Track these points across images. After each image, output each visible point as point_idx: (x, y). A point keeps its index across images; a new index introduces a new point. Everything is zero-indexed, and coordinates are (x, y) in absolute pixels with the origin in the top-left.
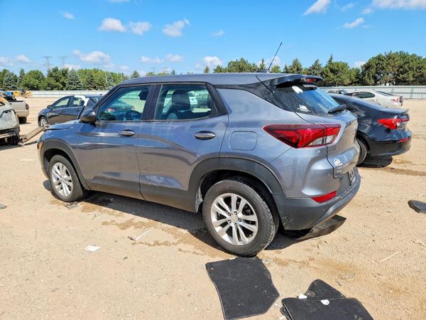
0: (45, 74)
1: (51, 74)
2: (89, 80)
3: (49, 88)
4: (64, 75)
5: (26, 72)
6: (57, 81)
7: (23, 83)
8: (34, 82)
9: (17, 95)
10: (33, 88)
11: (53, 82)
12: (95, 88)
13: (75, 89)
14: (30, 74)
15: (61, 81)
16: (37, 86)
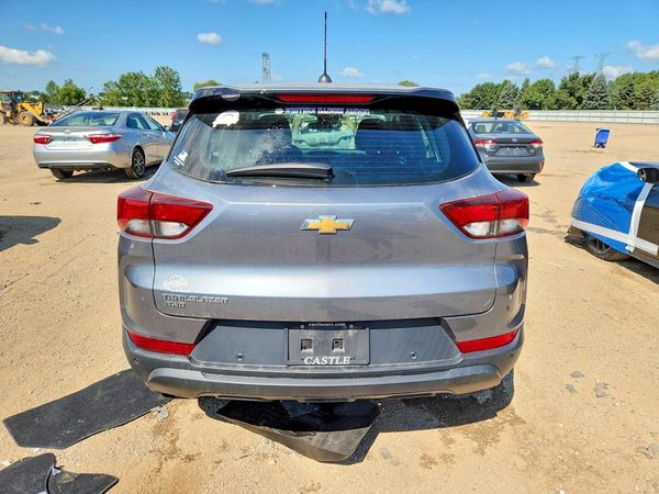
0: (557, 84)
1: (565, 85)
2: (624, 92)
3: (556, 107)
4: (585, 85)
5: (531, 83)
6: (572, 95)
7: (523, 99)
8: (537, 97)
9: (509, 115)
10: (533, 106)
11: (564, 96)
12: (631, 105)
13: (596, 108)
14: (535, 85)
15: (577, 95)
16: (540, 104)
